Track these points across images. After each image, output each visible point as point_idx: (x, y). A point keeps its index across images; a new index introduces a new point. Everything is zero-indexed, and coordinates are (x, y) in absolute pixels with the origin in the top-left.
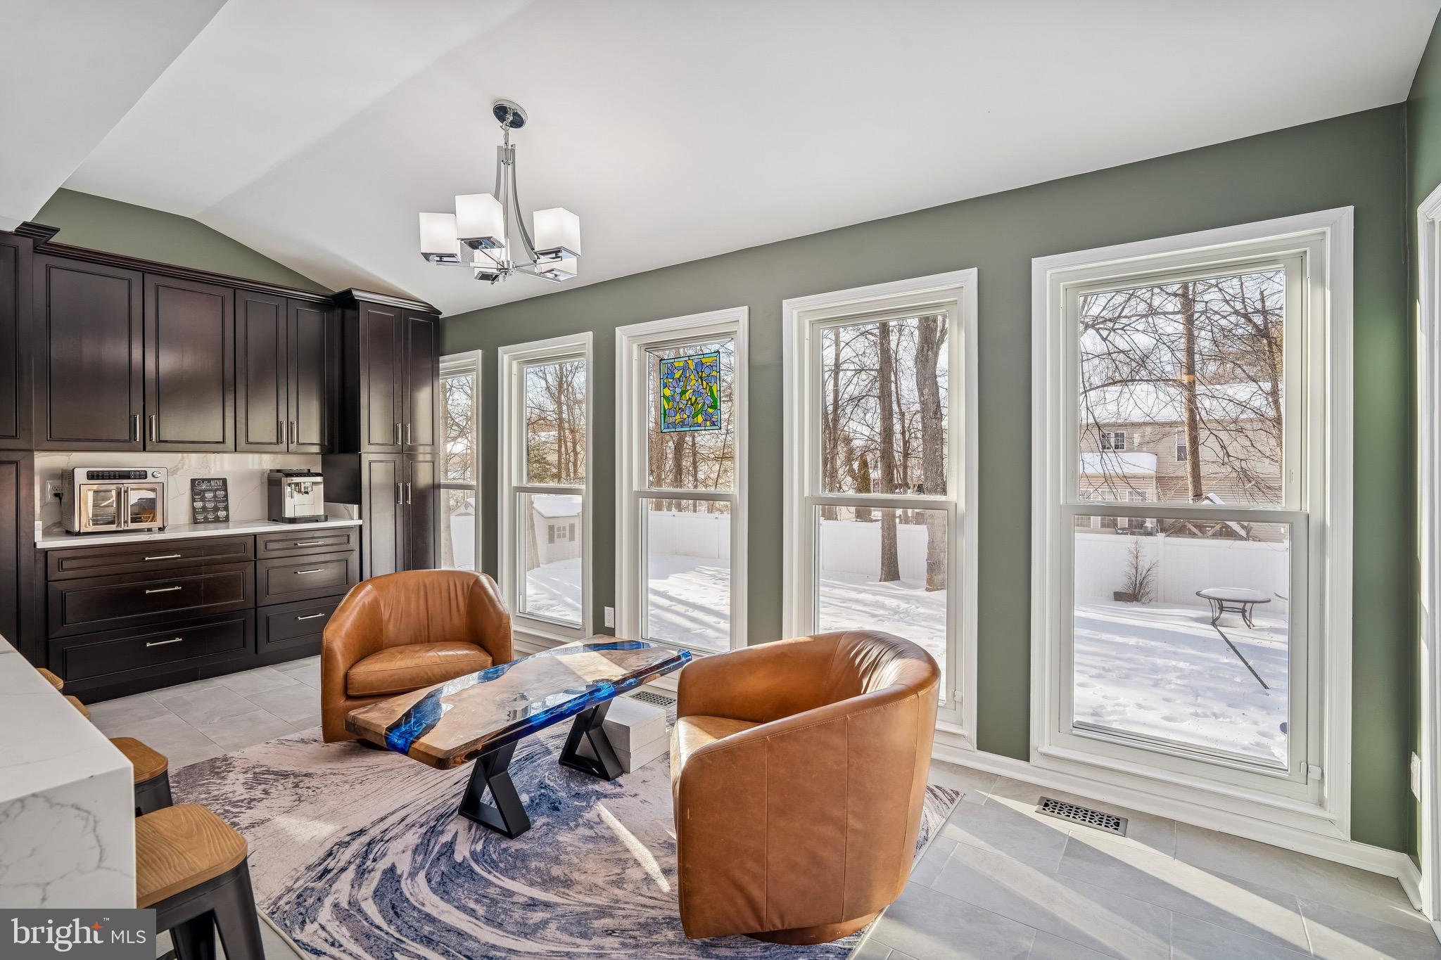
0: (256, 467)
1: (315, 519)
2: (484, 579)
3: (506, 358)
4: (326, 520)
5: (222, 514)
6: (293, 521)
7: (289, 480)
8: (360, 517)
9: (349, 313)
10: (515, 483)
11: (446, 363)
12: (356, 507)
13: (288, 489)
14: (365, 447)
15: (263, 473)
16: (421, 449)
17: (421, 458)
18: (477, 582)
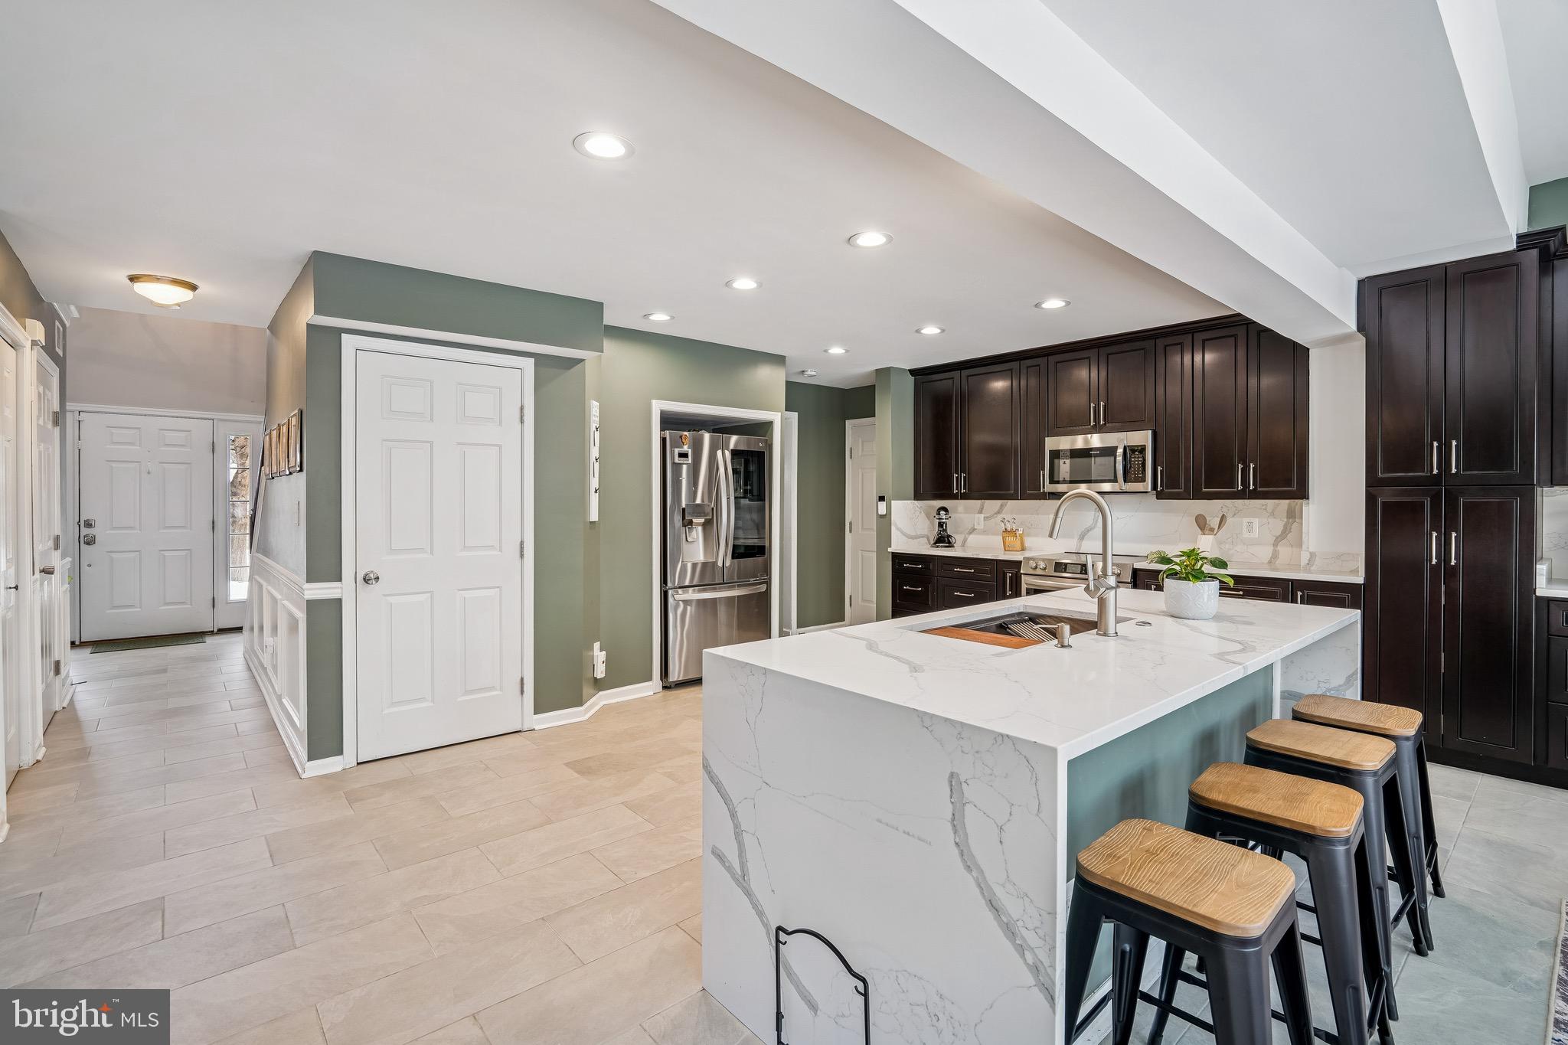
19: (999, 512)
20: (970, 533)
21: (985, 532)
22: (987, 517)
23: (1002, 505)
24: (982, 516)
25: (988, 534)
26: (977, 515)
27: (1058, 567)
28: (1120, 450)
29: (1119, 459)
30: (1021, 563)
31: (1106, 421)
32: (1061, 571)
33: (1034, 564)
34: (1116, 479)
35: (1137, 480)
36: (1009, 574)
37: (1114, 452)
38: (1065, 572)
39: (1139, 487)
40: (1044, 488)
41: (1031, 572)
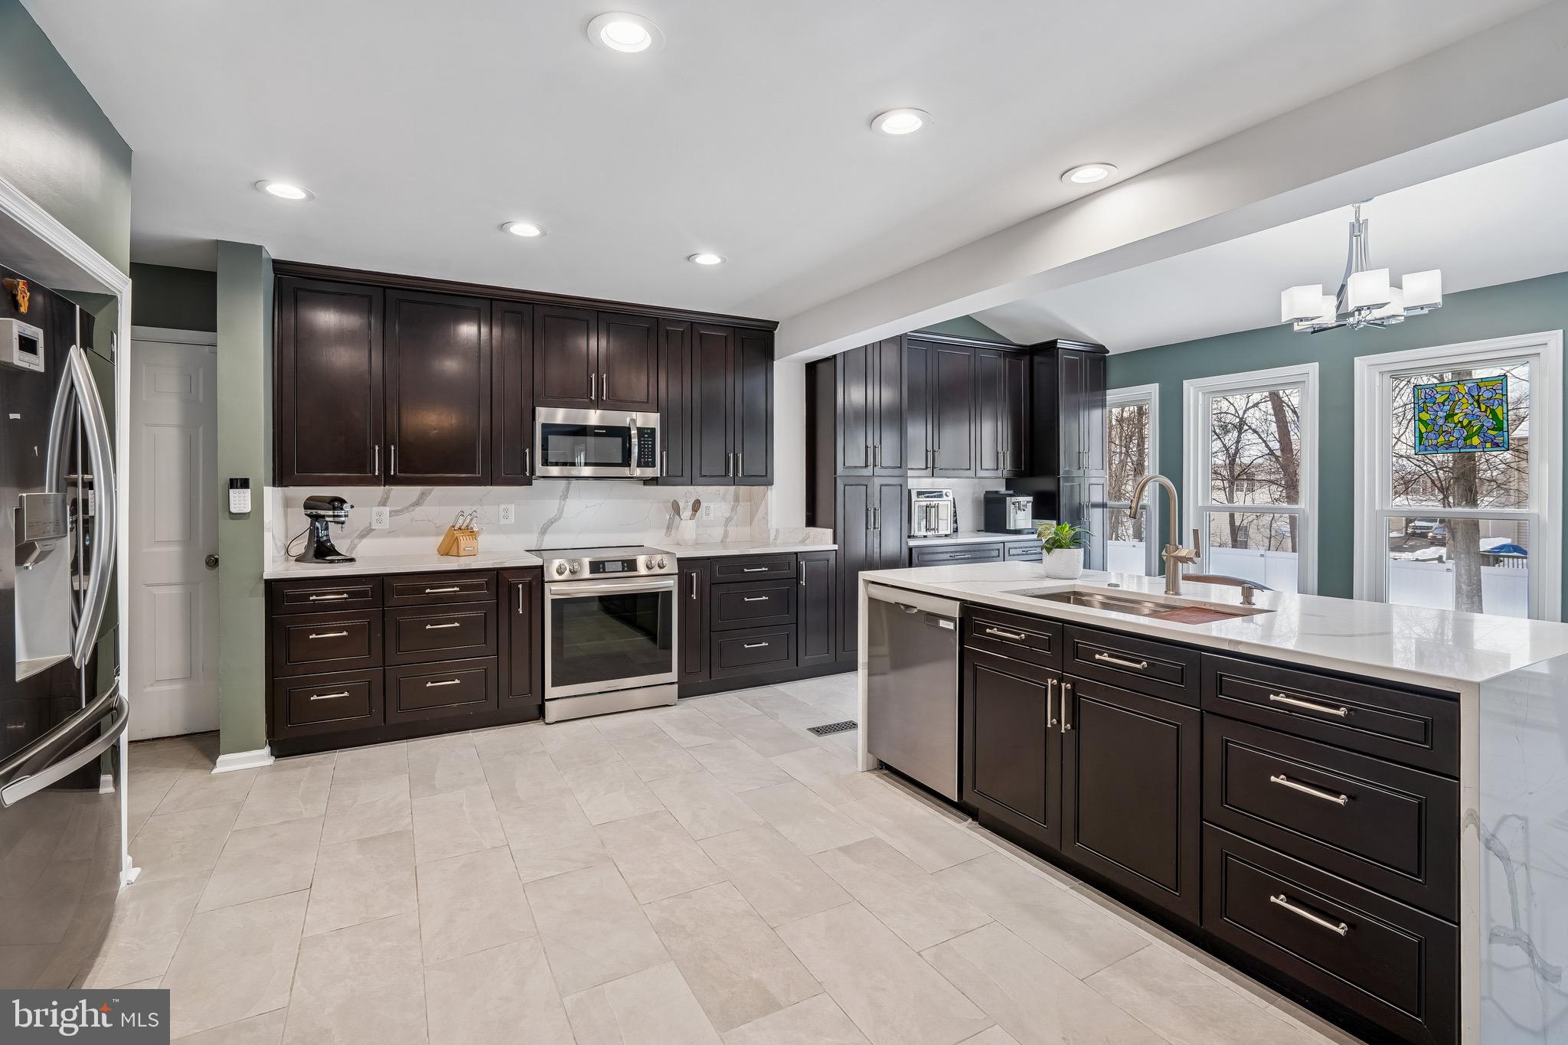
1: (1027, 532)
3: (1192, 390)
4: (1034, 532)
6: (1015, 533)
7: (1010, 499)
12: (1053, 522)
13: (1010, 507)
14: (1063, 473)
15: (979, 495)
19: (417, 504)
20: (362, 536)
21: (392, 533)
22: (396, 512)
23: (423, 494)
24: (388, 509)
25: (398, 536)
26: (376, 509)
27: (597, 567)
28: (634, 432)
29: (635, 441)
30: (542, 567)
31: (608, 397)
32: (599, 572)
33: (560, 566)
34: (626, 462)
35: (647, 465)
36: (520, 586)
37: (623, 433)
38: (604, 572)
39: (650, 472)
40: (533, 472)
41: (557, 577)
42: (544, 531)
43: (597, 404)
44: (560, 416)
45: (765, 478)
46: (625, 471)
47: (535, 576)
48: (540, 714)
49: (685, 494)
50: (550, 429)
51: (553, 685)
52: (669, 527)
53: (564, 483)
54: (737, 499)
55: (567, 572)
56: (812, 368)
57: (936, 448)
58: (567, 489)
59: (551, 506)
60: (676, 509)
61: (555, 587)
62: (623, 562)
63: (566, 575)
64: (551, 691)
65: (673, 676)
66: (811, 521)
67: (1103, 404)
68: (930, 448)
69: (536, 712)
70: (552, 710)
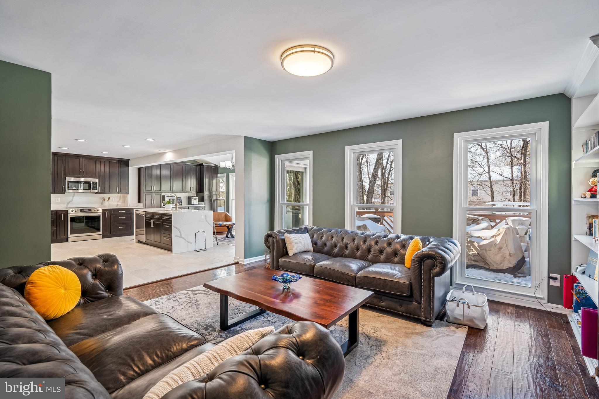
0: (185, 195)
1: (197, 205)
2: (227, 213)
3: (230, 175)
4: (199, 205)
5: (181, 204)
6: (194, 205)
7: (193, 198)
8: (204, 205)
9: (201, 167)
10: (232, 199)
11: (219, 175)
12: (203, 203)
13: (193, 199)
14: (205, 192)
15: (187, 196)
16: (213, 192)
17: (213, 194)
18: (226, 213)
27: (81, 210)
28: (91, 183)
29: (92, 184)
30: (68, 210)
31: (85, 175)
32: (82, 211)
33: (72, 210)
34: (90, 189)
35: (95, 190)
36: (62, 214)
37: (89, 183)
38: (83, 211)
39: (96, 191)
40: (65, 191)
41: (71, 212)
42: (68, 204)
43: (82, 177)
44: (72, 179)
45: (127, 192)
46: (89, 191)
47: (66, 212)
48: (67, 240)
49: (106, 196)
50: (69, 182)
51: (70, 234)
52: (102, 203)
53: (73, 193)
54: (120, 197)
55: (74, 211)
56: (139, 169)
57: (173, 186)
58: (74, 195)
59: (70, 199)
60: (104, 199)
61: (71, 214)
62: (88, 209)
63: (74, 212)
64: (70, 235)
65: (101, 233)
66: (139, 202)
67: (217, 177)
68: (171, 186)
69: (66, 240)
70: (70, 240)
